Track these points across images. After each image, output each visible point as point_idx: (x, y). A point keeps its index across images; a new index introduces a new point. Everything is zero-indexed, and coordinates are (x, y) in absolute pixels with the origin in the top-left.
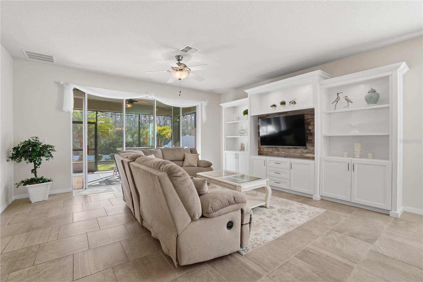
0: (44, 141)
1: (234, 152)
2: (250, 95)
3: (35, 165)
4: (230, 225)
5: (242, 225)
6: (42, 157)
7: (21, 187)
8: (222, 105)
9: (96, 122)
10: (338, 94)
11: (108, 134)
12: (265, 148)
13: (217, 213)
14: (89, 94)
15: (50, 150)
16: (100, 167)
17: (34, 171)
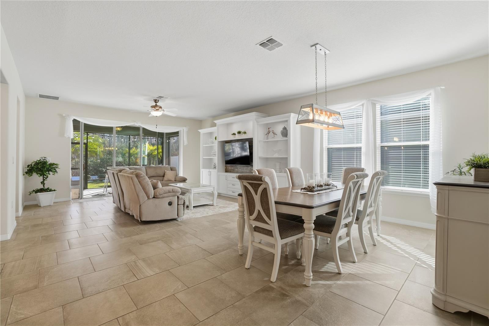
0: (50, 160)
1: (208, 170)
2: (218, 125)
3: (43, 178)
4: (170, 204)
5: (178, 205)
6: (50, 172)
7: (34, 194)
8: (199, 131)
9: (86, 142)
10: (269, 128)
11: (96, 154)
12: (230, 167)
13: (161, 196)
14: (86, 124)
15: (56, 167)
16: (89, 185)
17: (43, 183)
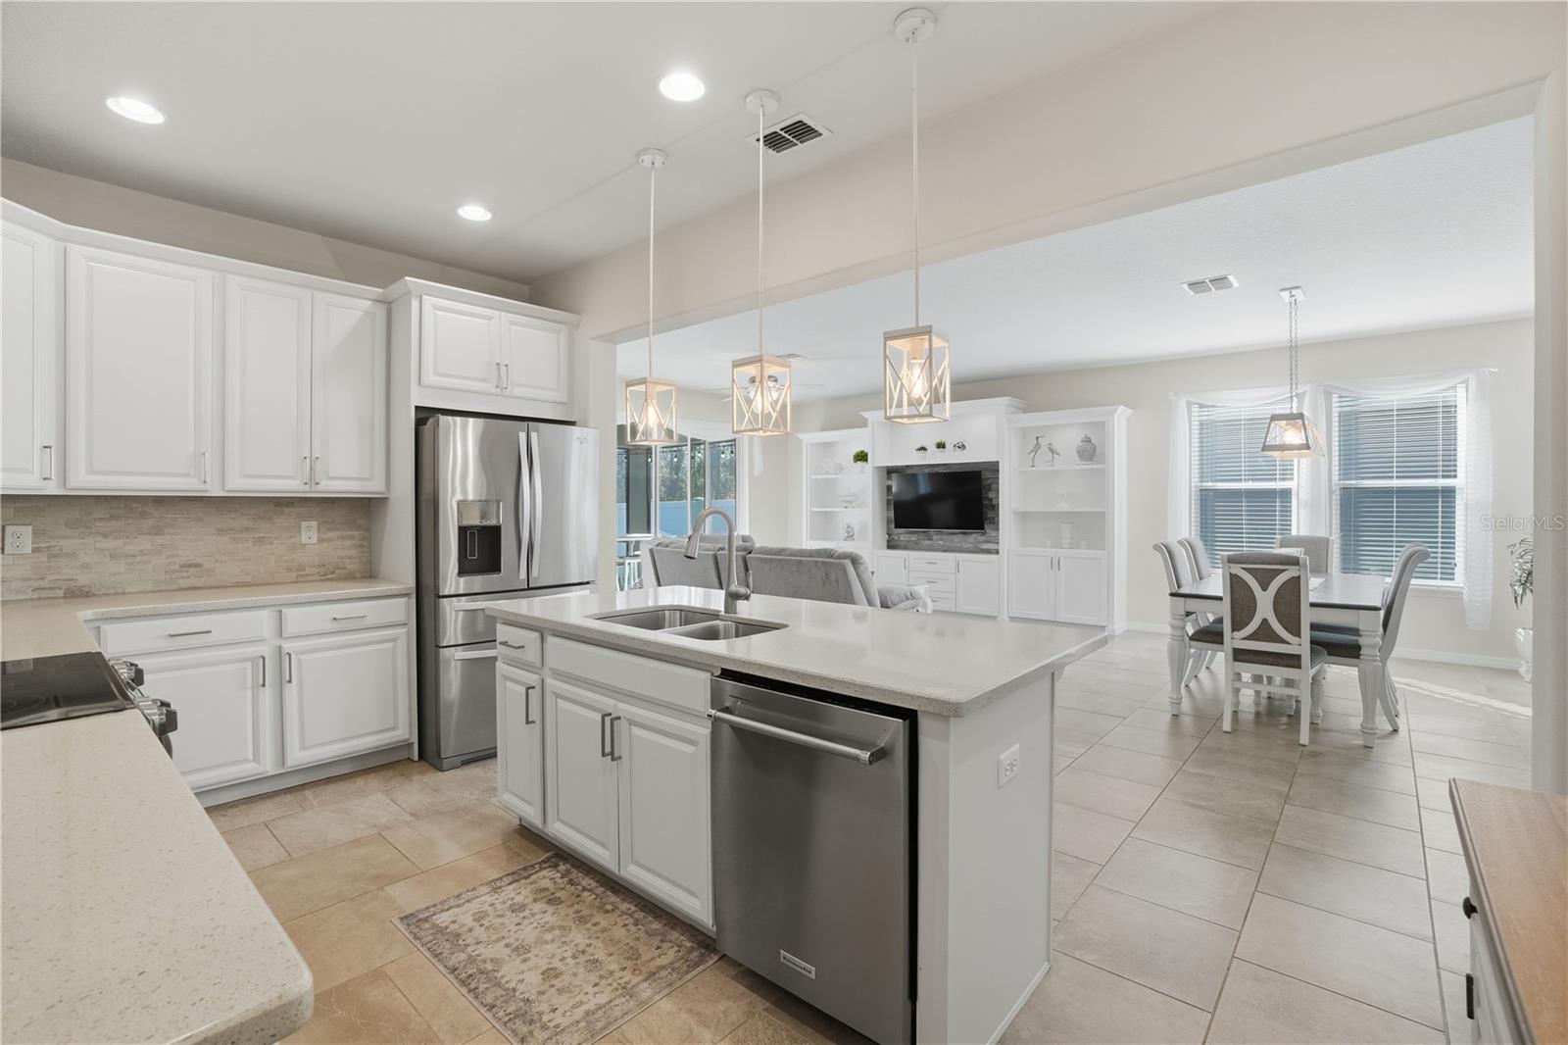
2: (873, 424)
8: (800, 437)
10: (1037, 438)
12: (903, 534)
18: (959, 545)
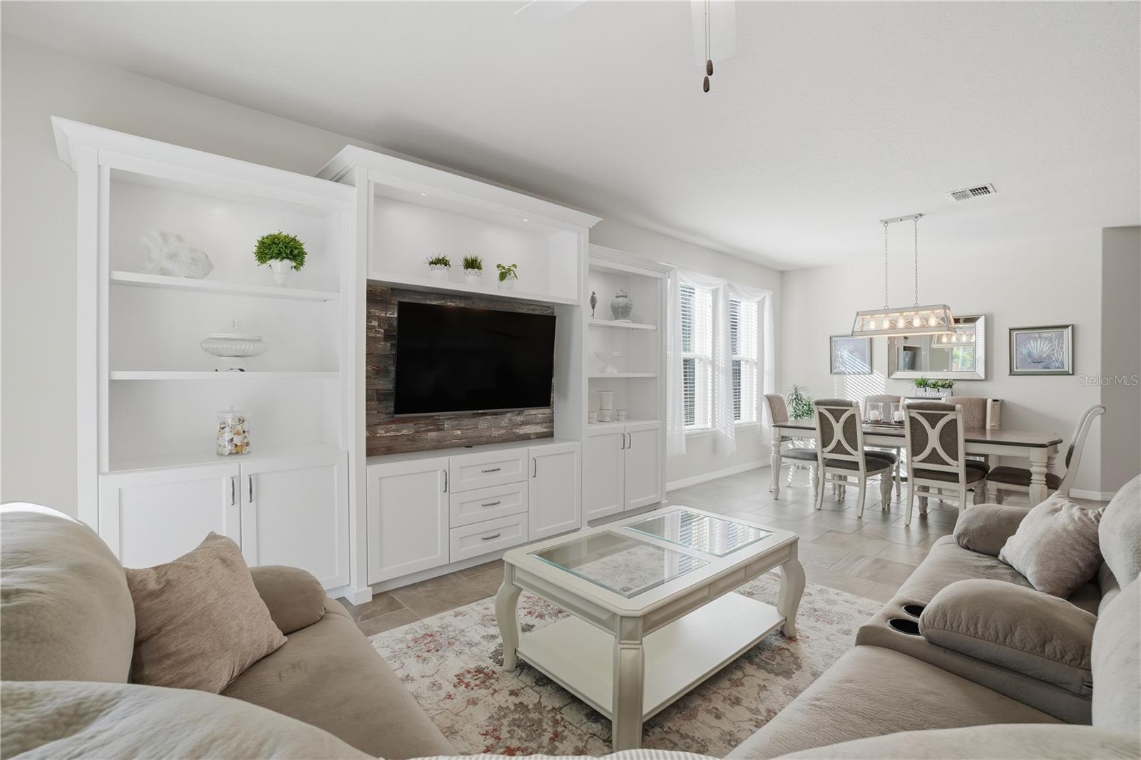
18: (487, 434)
